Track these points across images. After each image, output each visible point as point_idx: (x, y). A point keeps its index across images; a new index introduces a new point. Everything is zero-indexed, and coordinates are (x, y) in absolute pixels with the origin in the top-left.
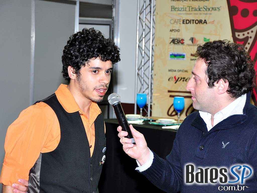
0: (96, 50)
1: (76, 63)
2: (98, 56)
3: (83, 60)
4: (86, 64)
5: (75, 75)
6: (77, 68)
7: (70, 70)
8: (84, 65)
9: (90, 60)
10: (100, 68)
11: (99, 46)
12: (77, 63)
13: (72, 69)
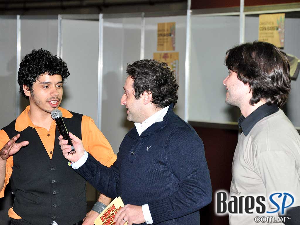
0: (43, 66)
1: (27, 81)
2: (45, 71)
3: (33, 77)
4: (37, 81)
5: (29, 92)
6: (30, 85)
7: (25, 88)
8: (35, 81)
9: (40, 76)
10: (49, 83)
11: (46, 63)
12: (29, 81)
13: (26, 87)
